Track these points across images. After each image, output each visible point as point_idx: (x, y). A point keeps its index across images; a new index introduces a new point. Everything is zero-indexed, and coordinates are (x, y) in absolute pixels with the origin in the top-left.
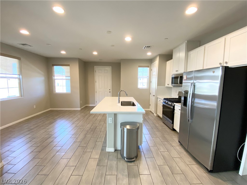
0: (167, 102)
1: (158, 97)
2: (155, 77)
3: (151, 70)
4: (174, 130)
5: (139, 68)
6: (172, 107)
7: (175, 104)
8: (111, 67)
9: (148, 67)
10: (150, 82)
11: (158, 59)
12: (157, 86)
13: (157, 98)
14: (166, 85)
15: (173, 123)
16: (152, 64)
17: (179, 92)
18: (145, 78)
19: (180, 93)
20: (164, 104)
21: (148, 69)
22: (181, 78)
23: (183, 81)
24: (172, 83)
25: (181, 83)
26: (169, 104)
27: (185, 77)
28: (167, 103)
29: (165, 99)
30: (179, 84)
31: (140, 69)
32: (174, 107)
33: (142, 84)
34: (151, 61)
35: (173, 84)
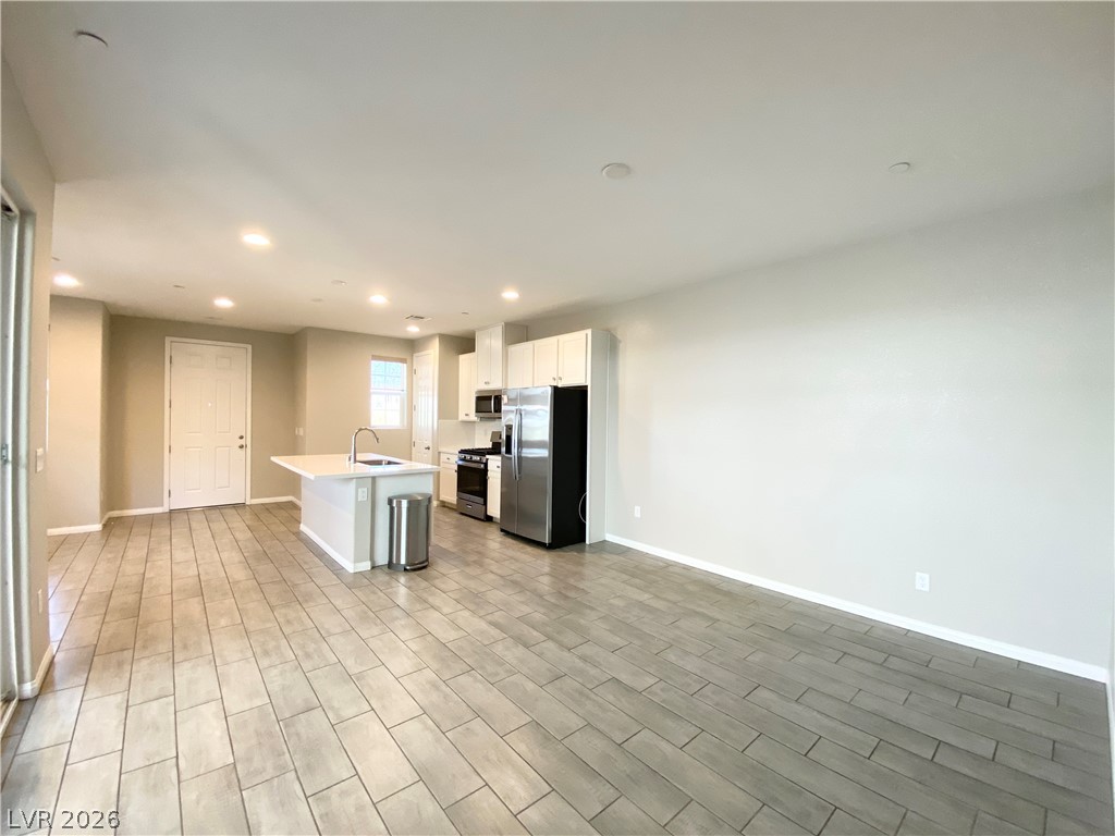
0: (468, 457)
1: (441, 450)
2: (430, 393)
3: (412, 372)
4: (489, 519)
5: (374, 363)
6: (482, 466)
7: (488, 456)
8: (250, 347)
9: (403, 361)
10: (410, 408)
11: (436, 344)
12: (439, 418)
13: (439, 453)
14: (462, 417)
15: (485, 503)
16: (415, 355)
17: (493, 433)
18: (395, 394)
19: (496, 435)
20: (461, 463)
21: (401, 369)
22: (498, 399)
23: (503, 408)
24: (477, 411)
25: (498, 409)
26: (475, 462)
27: (505, 399)
28: (471, 461)
29: (462, 452)
30: (493, 414)
31: (376, 367)
32: (486, 464)
33: (384, 413)
34: (412, 345)
35: (481, 415)
